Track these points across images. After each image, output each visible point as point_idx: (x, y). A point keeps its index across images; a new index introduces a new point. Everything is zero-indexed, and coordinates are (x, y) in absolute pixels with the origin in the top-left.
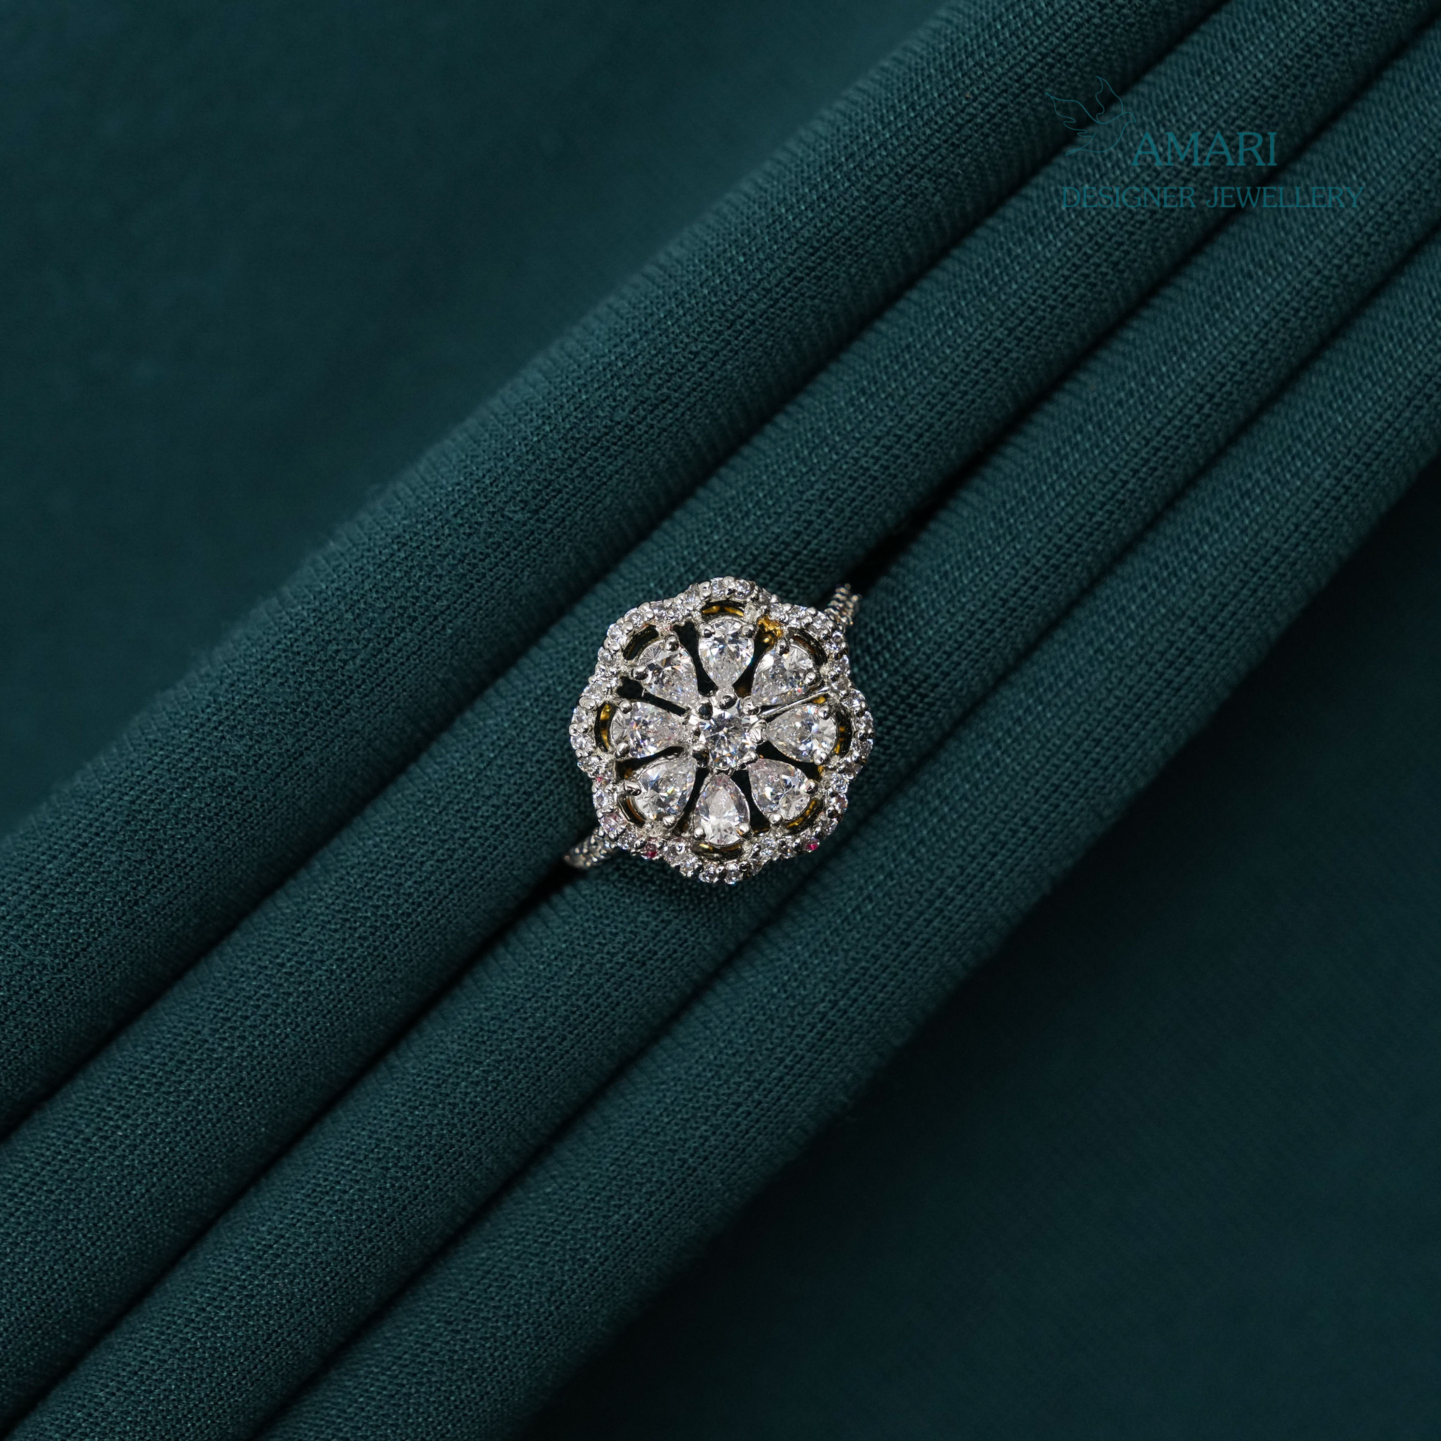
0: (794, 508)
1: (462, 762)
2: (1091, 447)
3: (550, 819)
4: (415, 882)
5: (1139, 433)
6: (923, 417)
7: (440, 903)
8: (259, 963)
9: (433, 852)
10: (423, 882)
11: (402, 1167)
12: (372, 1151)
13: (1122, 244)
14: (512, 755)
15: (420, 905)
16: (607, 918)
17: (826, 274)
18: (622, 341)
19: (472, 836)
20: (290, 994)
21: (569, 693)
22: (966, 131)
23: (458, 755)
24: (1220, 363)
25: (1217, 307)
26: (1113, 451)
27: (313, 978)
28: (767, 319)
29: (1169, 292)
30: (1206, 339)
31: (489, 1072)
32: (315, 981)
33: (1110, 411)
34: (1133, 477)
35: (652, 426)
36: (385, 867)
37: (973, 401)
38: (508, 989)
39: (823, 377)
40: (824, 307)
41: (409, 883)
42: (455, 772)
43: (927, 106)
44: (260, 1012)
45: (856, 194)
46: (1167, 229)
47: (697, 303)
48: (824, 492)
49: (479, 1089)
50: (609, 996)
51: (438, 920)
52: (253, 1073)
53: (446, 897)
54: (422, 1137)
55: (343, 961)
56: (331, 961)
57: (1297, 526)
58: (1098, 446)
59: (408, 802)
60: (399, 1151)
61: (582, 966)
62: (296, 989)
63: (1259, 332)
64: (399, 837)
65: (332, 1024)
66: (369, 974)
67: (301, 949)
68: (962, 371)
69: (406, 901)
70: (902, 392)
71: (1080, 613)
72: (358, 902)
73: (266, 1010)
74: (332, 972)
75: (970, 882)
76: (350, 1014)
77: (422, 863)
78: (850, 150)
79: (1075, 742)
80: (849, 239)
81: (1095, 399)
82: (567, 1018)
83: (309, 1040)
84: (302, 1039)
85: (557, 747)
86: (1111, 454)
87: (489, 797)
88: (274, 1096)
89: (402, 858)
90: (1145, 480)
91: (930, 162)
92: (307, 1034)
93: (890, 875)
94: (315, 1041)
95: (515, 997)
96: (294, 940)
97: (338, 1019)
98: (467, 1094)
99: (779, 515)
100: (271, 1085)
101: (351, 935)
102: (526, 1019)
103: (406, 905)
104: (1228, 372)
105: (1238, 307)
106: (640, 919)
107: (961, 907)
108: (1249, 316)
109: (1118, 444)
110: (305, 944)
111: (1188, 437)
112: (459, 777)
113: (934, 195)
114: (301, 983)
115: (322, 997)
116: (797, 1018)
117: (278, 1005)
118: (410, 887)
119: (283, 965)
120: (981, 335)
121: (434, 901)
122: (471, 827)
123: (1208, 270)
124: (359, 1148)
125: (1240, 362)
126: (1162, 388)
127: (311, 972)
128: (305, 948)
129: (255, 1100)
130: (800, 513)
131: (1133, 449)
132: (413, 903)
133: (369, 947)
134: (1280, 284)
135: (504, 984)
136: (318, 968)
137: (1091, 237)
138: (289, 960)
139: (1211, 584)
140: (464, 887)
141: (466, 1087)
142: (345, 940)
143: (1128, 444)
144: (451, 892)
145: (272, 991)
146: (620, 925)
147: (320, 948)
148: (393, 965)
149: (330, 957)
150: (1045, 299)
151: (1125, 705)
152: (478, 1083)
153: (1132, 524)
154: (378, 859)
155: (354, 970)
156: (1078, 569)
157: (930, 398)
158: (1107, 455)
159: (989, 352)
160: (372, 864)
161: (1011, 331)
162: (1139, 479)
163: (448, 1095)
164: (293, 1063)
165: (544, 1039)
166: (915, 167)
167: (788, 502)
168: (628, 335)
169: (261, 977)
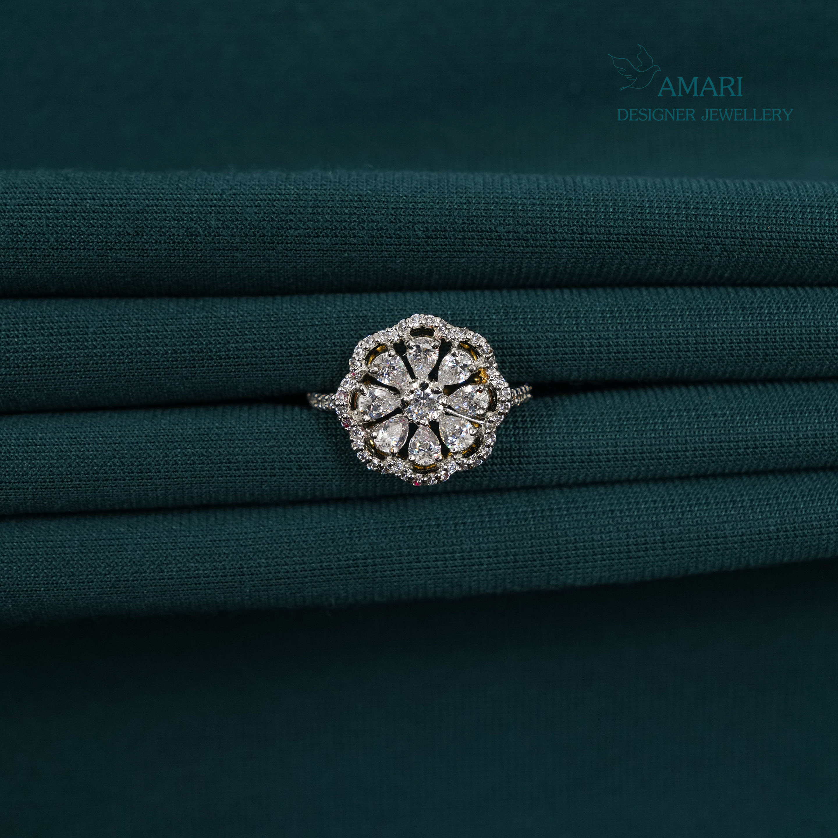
0: (538, 334)
1: (302, 314)
2: (687, 422)
3: (317, 372)
4: (236, 347)
5: (712, 435)
6: (627, 345)
7: (239, 365)
8: (139, 321)
9: (255, 341)
10: (239, 350)
11: (122, 462)
12: (115, 444)
13: (777, 349)
14: (325, 330)
15: (229, 358)
16: (303, 435)
17: (641, 248)
18: (530, 199)
19: (278, 349)
20: (141, 346)
21: (373, 326)
22: (754, 242)
23: (302, 310)
24: (773, 436)
25: (793, 412)
26: (694, 433)
27: (157, 348)
28: (599, 245)
29: (779, 387)
30: (776, 421)
31: (194, 455)
32: (156, 350)
33: (708, 415)
34: (693, 451)
35: (510, 246)
36: (229, 329)
37: (654, 358)
38: (234, 427)
39: (600, 291)
40: (628, 261)
41: (233, 345)
42: (294, 316)
43: (747, 217)
44: (121, 342)
45: (684, 226)
46: (802, 360)
47: (576, 212)
48: (557, 339)
49: (184, 458)
50: (274, 469)
51: (231, 372)
52: (95, 366)
53: (243, 365)
54: (141, 457)
55: (176, 352)
56: (170, 348)
57: (743, 535)
58: (689, 425)
59: (264, 311)
60: (126, 454)
61: (274, 446)
62: (145, 347)
63: (801, 438)
64: (247, 322)
65: (147, 375)
66: (181, 368)
67: (162, 332)
68: (661, 341)
69: (225, 352)
70: (628, 327)
71: (618, 488)
72: (205, 333)
73: (125, 344)
74: (167, 353)
75: (469, 559)
76: (158, 378)
77: (246, 342)
78: (698, 206)
79: (566, 540)
80: (664, 243)
81: (706, 404)
82: (248, 462)
83: (131, 373)
84: (129, 369)
85: (347, 345)
86: (692, 433)
87: (300, 340)
88: (95, 383)
89: (240, 332)
90: (697, 457)
91: (728, 241)
92: (133, 369)
93: (438, 526)
94: (133, 376)
95: (234, 433)
96: (163, 325)
97: (151, 375)
98: (177, 456)
99: (530, 332)
100: (98, 377)
101: (189, 345)
102: (231, 447)
103: (224, 353)
104: (773, 444)
105: (802, 420)
106: (317, 448)
107: (456, 566)
108: (803, 428)
109: (699, 432)
110: (166, 331)
111: (731, 455)
112: (295, 320)
113: (716, 256)
114: (149, 346)
115: (153, 360)
116: (344, 550)
117: (131, 346)
118: (232, 347)
119: (149, 331)
120: (683, 333)
121: (237, 362)
122: (281, 345)
123: (803, 393)
124: (111, 437)
125: (781, 443)
126: (739, 425)
127: (158, 345)
128: (165, 333)
129: (85, 377)
130: (539, 339)
131: (703, 439)
132: (227, 355)
133: (192, 356)
134: (828, 426)
135: (234, 424)
136: (162, 346)
137: (767, 333)
138: (153, 332)
139: (685, 526)
140: (255, 368)
141: (179, 453)
142: (184, 344)
143: (703, 435)
144: (247, 365)
145: (134, 338)
146: (305, 443)
147: (171, 339)
148: (195, 373)
149: (171, 346)
150: (724, 342)
151: (602, 544)
152: (186, 455)
153: (674, 471)
154: (229, 323)
155: (177, 361)
156: (634, 469)
157: (637, 340)
158: (690, 432)
159: (680, 344)
160: (224, 323)
161: (697, 343)
162: (695, 454)
163: (168, 449)
164: (115, 376)
165: (230, 463)
166: (719, 237)
167: (538, 330)
168: (534, 199)
169: (135, 328)
